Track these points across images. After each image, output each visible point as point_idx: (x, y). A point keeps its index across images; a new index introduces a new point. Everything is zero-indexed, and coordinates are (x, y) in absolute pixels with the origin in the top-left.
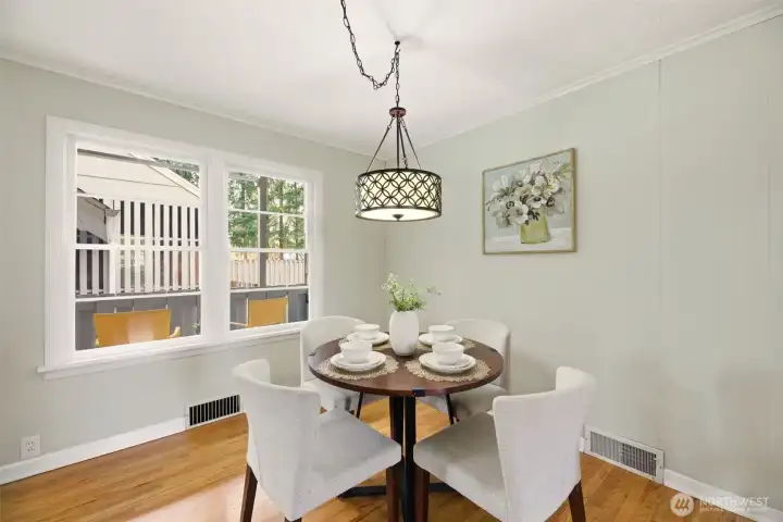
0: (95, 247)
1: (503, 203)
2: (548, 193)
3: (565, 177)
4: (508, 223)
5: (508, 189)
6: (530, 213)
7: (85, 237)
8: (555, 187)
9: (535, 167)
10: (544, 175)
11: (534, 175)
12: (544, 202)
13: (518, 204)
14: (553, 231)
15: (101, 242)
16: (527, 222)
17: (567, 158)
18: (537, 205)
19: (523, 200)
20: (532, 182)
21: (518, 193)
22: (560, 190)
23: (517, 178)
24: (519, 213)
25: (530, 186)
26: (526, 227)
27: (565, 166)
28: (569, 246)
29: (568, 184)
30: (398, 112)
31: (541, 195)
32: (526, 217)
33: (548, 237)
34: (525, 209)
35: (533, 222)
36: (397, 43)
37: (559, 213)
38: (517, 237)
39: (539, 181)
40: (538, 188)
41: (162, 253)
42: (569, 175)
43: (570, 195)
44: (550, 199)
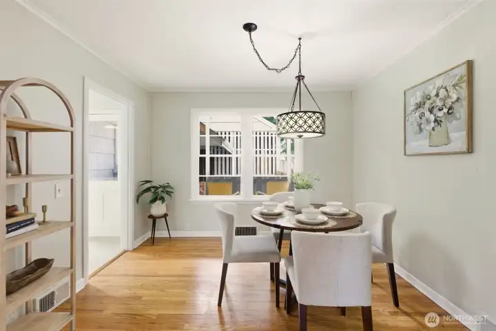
0: (228, 156)
1: (418, 114)
2: (449, 102)
3: (461, 87)
4: (421, 130)
5: (420, 102)
6: (436, 121)
7: (223, 152)
8: (454, 97)
9: (439, 82)
10: (445, 88)
11: (439, 89)
12: (445, 110)
13: (427, 114)
14: (453, 135)
15: (230, 153)
16: (433, 129)
17: (463, 70)
18: (440, 114)
19: (431, 111)
20: (437, 95)
21: (427, 105)
22: (458, 99)
23: (427, 93)
24: (428, 121)
25: (435, 98)
26: (433, 133)
27: (461, 77)
28: (465, 149)
29: (464, 93)
30: (300, 78)
31: (444, 105)
32: (432, 124)
33: (448, 141)
34: (432, 118)
35: (438, 129)
36: (300, 39)
37: (457, 119)
38: (427, 142)
39: (442, 93)
40: (441, 99)
41: (268, 158)
42: (464, 85)
43: (465, 103)
44: (450, 108)
